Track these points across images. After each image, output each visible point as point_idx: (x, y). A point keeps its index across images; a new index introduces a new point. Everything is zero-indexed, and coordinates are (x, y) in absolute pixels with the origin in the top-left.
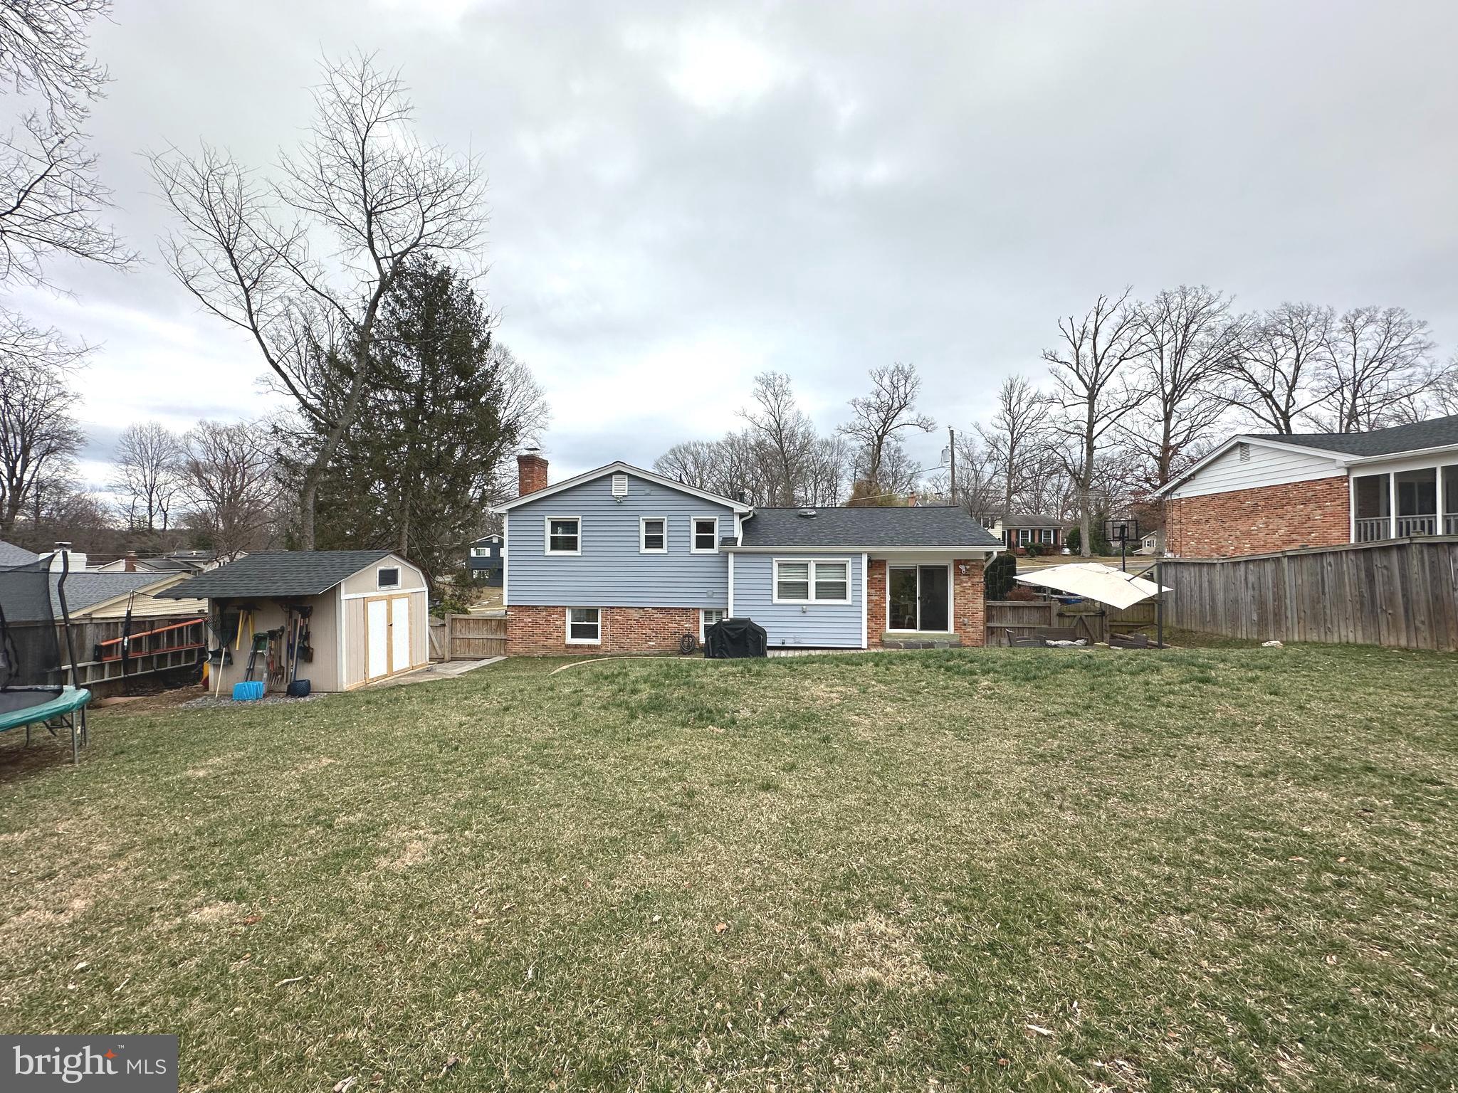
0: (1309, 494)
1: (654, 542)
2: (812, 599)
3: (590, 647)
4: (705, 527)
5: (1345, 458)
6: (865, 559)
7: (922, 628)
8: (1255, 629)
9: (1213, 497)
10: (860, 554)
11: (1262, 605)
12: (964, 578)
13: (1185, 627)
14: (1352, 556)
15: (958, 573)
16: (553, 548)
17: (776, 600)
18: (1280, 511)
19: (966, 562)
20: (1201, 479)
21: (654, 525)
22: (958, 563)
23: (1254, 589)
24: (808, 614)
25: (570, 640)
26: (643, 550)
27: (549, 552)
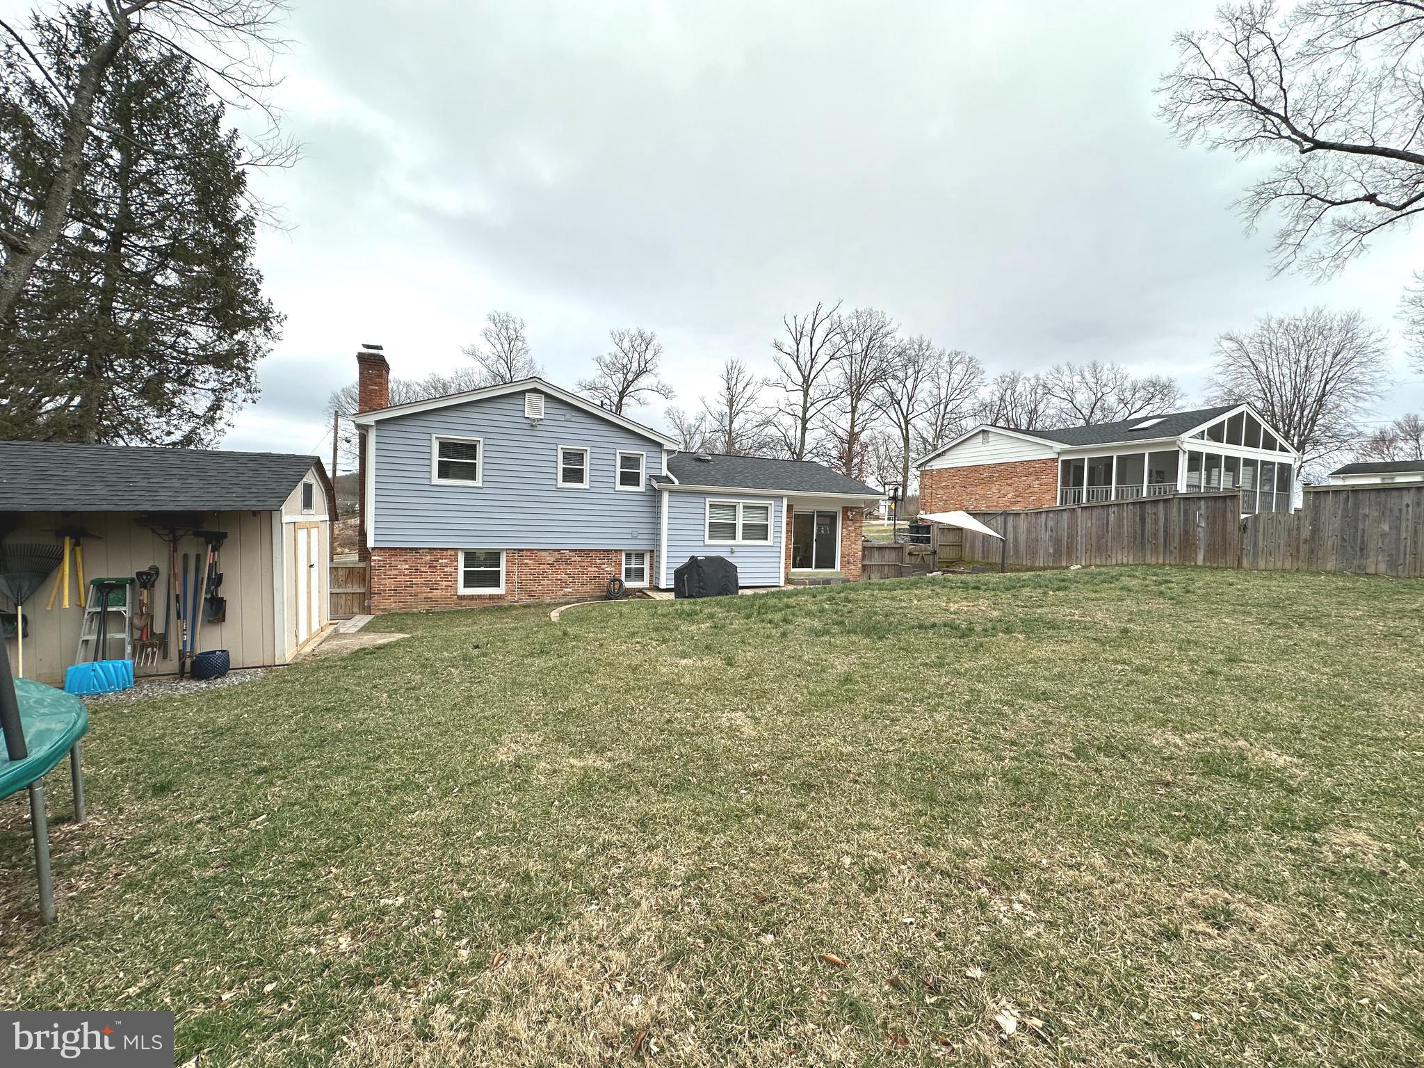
0: (1031, 470)
1: (574, 475)
2: (739, 540)
3: (491, 597)
4: (630, 461)
5: (1059, 446)
6: (785, 502)
7: (816, 568)
8: (1051, 559)
9: (959, 469)
10: (781, 497)
11: (1057, 542)
12: (850, 523)
13: (990, 561)
14: (1131, 507)
15: (845, 518)
16: (441, 475)
17: (708, 542)
18: (1009, 481)
19: (851, 509)
20: (948, 456)
21: (574, 457)
22: (846, 510)
23: (1052, 531)
24: (735, 555)
25: (462, 591)
26: (561, 484)
27: (436, 480)
